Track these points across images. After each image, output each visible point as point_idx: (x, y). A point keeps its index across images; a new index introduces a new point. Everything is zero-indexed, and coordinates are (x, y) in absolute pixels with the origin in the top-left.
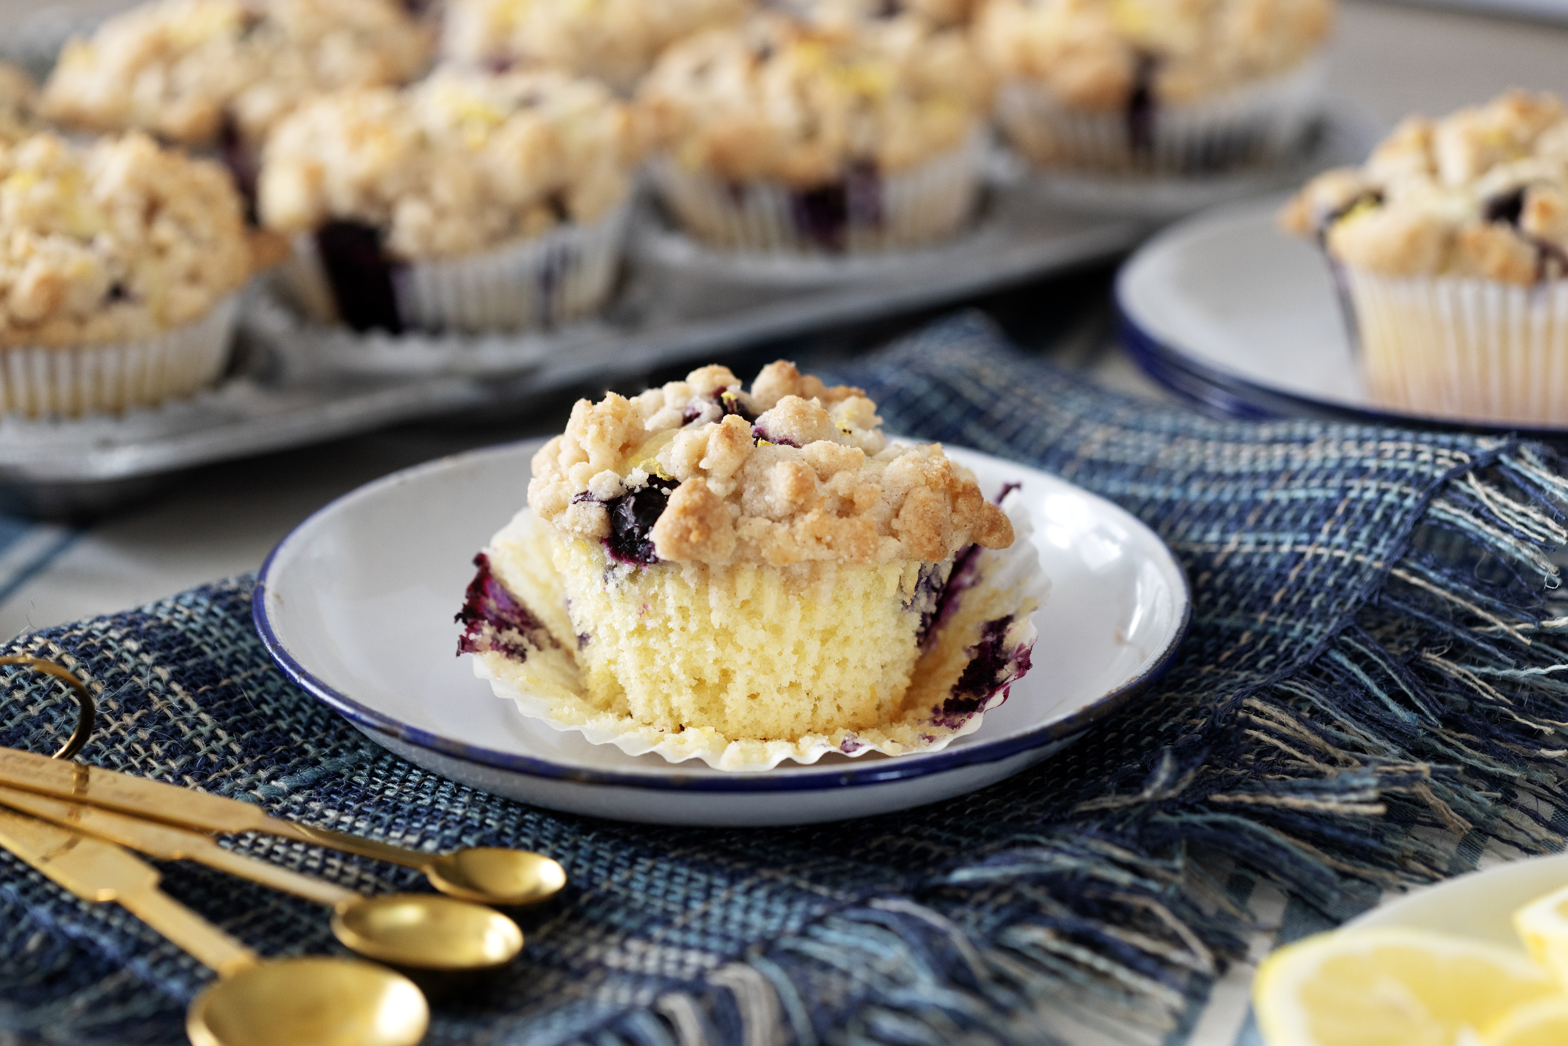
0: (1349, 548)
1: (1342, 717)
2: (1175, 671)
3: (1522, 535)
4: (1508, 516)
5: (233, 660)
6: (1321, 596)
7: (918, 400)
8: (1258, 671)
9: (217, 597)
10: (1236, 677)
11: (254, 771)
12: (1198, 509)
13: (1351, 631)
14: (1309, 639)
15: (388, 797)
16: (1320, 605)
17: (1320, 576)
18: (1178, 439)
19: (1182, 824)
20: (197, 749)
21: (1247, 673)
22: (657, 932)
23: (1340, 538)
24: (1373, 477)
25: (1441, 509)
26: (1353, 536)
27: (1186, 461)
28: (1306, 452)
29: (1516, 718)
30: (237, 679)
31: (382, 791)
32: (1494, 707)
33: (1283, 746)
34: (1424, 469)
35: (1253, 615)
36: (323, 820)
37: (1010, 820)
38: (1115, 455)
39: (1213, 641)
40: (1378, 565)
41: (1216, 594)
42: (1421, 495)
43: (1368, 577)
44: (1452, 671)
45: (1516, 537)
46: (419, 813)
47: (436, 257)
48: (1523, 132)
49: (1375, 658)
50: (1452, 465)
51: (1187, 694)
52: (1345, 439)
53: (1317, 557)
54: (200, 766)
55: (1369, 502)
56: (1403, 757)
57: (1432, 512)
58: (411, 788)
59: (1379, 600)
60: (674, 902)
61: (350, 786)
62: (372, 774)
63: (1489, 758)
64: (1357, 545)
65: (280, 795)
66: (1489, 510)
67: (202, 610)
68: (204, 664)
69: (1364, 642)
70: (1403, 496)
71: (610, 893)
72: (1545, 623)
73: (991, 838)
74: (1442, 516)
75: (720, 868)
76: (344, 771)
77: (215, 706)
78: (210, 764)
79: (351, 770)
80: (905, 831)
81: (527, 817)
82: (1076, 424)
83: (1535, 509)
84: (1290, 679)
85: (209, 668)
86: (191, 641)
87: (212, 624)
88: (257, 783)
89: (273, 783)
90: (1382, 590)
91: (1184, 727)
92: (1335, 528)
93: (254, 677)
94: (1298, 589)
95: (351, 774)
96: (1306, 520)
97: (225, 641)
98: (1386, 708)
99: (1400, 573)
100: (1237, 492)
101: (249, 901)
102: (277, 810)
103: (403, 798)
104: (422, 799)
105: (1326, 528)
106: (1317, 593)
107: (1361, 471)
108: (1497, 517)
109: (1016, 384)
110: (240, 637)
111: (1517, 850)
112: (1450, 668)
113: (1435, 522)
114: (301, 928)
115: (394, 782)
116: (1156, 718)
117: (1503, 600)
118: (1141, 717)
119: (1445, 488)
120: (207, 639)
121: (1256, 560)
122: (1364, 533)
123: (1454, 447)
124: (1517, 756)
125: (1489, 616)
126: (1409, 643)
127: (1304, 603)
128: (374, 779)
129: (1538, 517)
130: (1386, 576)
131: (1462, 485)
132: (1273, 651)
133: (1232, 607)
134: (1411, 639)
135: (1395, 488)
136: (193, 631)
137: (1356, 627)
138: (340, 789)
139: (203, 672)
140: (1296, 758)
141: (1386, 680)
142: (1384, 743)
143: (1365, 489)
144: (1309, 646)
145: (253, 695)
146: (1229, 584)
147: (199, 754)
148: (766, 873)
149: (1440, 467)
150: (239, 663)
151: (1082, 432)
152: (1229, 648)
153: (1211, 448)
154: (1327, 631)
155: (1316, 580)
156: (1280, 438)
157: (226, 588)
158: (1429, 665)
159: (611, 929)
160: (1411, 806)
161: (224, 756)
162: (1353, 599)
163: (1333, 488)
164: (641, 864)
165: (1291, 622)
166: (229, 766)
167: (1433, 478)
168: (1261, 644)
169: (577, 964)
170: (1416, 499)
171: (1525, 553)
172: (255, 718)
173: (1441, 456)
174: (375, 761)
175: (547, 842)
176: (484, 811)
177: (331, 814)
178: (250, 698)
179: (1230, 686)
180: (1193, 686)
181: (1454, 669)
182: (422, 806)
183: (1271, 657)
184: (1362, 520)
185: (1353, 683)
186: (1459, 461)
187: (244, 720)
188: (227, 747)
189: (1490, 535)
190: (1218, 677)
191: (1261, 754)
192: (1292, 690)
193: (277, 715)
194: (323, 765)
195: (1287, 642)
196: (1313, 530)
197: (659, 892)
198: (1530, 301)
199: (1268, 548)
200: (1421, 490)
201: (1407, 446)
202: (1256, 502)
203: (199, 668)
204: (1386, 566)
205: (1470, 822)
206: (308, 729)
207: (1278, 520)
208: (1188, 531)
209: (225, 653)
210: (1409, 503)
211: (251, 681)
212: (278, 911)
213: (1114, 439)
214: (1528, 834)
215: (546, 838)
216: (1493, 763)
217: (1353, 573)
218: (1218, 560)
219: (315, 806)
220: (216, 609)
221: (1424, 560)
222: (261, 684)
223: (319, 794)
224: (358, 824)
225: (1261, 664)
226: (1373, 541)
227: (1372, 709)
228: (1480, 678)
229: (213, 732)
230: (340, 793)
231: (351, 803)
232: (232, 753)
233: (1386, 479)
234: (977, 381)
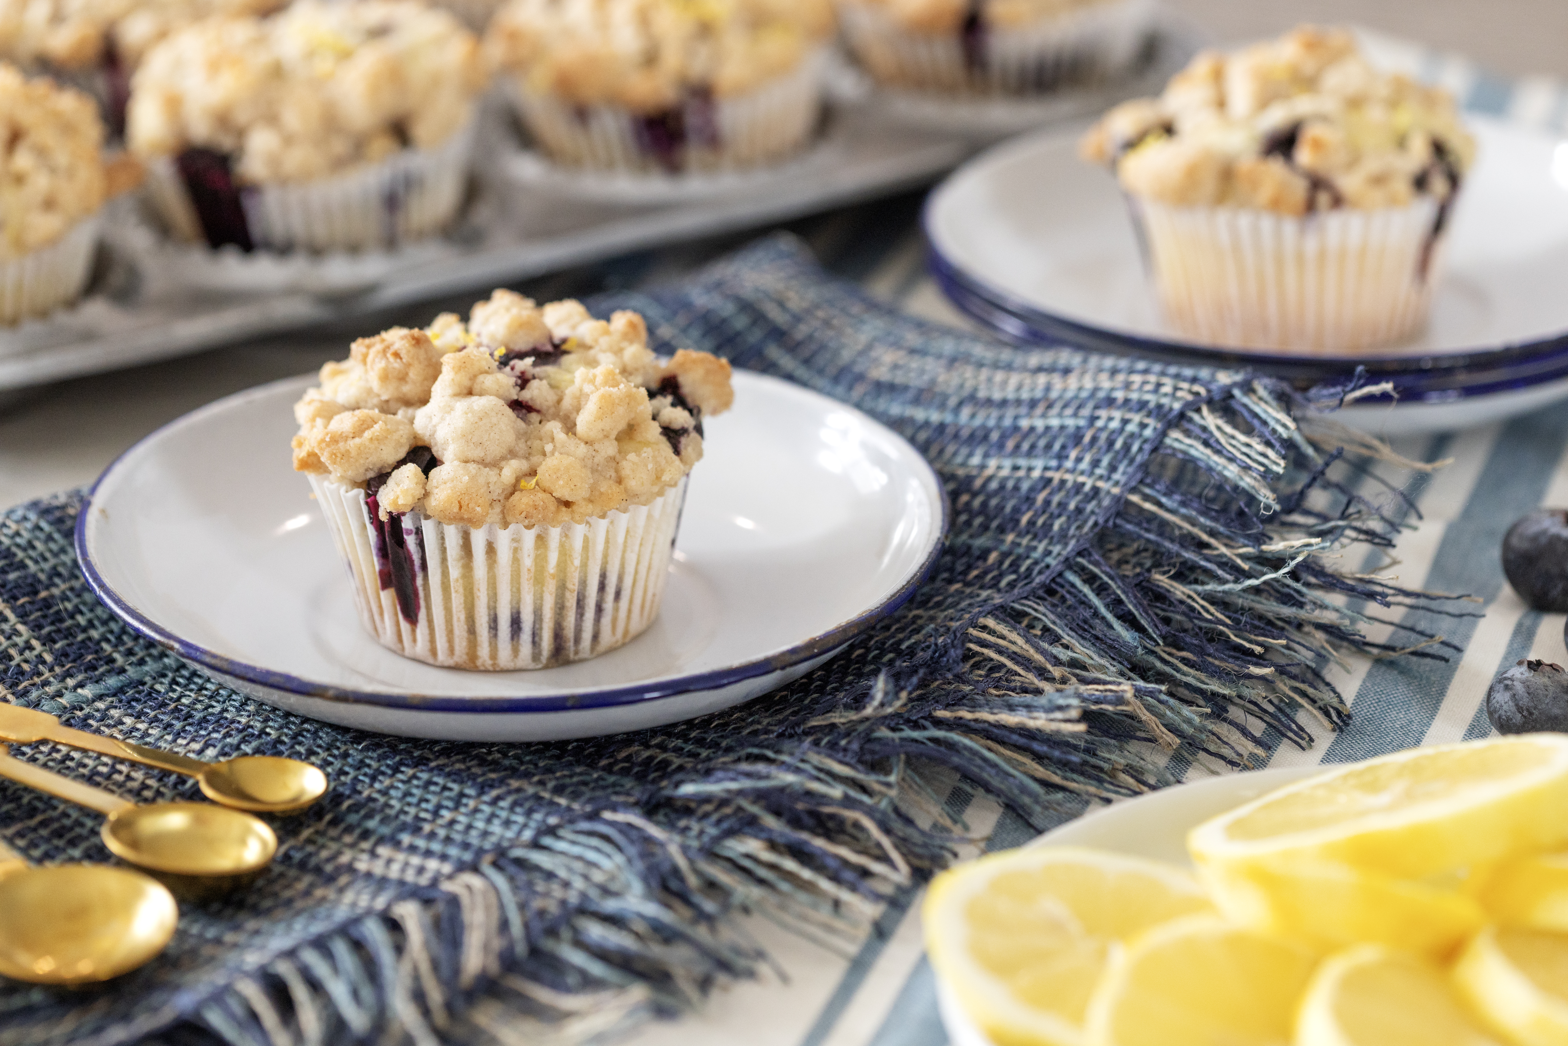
0: (1091, 474)
1: (1069, 635)
2: (926, 589)
3: (1244, 465)
4: (1234, 446)
5: (55, 573)
6: (1063, 519)
7: (724, 321)
8: (999, 591)
9: (45, 511)
10: (978, 595)
11: (63, 680)
12: (965, 433)
13: (1086, 553)
14: (1049, 560)
15: (184, 705)
16: (1061, 529)
17: (1064, 501)
18: (957, 364)
19: (902, 739)
20: (11, 658)
21: (989, 592)
22: (406, 839)
23: (1084, 465)
24: (1119, 408)
25: (1176, 439)
26: (1096, 463)
27: (961, 386)
28: (1065, 381)
29: (1232, 637)
30: (55, 591)
31: (179, 699)
32: (1213, 626)
33: (1009, 664)
34: (1165, 401)
35: (1002, 537)
36: (120, 727)
37: (749, 733)
38: (899, 378)
39: (964, 560)
40: (1116, 491)
41: (973, 515)
42: (1159, 426)
43: (1106, 502)
44: (1178, 593)
45: (1239, 466)
46: (208, 721)
47: (284, 182)
48: (1309, 66)
49: (1106, 579)
50: (1190, 398)
51: (932, 612)
52: (1100, 370)
53: (1063, 482)
54: (12, 675)
55: (1113, 432)
56: (1122, 674)
57: (1168, 441)
58: (206, 696)
59: (1115, 523)
60: (426, 810)
61: (151, 693)
62: (174, 682)
63: (1202, 676)
64: (1099, 471)
65: (84, 703)
66: (1217, 441)
67: (29, 525)
68: (26, 577)
69: (1096, 564)
70: (1143, 426)
71: (370, 799)
72: (1264, 547)
73: (728, 750)
74: (1177, 445)
75: (473, 778)
76: (147, 679)
77: (32, 617)
78: (22, 673)
79: (154, 678)
80: (653, 742)
81: (306, 726)
82: (869, 347)
83: (1258, 440)
84: (1026, 598)
85: (29, 581)
86: (15, 555)
87: (37, 538)
88: (64, 691)
89: (79, 691)
90: (1118, 514)
91: (923, 645)
92: (1080, 456)
93: (72, 589)
94: (1044, 512)
95: (153, 682)
96: (1057, 446)
97: (48, 555)
98: (1110, 627)
99: (1135, 498)
100: (1001, 418)
101: (39, 805)
102: (78, 717)
103: (196, 706)
104: (213, 707)
105: (1073, 454)
106: (1059, 516)
107: (1110, 402)
108: (1224, 447)
109: (817, 306)
110: (63, 550)
111: (1223, 763)
112: (1176, 588)
113: (1169, 451)
114: (84, 832)
115: (191, 690)
116: (901, 636)
117: (1227, 525)
118: (887, 634)
119: (1180, 420)
120: (32, 553)
121: (1010, 484)
122: (1105, 461)
123: (1194, 380)
124: (1228, 674)
125: (1213, 541)
126: (1141, 565)
127: (1048, 526)
128: (174, 687)
129: (1261, 448)
130: (1123, 501)
131: (1196, 417)
132: (1015, 572)
133: (985, 528)
134: (1145, 561)
135: (1136, 418)
136: (18, 546)
137: (1091, 550)
138: (140, 697)
139: (23, 585)
140: (1020, 675)
141: (1115, 600)
142: (1103, 662)
143: (1110, 419)
144: (1048, 566)
145: (69, 606)
146: (984, 504)
147: (13, 663)
148: (515, 784)
149: (1176, 399)
150: (59, 575)
151: (874, 354)
152: (977, 568)
153: (984, 373)
154: (1065, 553)
155: (1060, 504)
156: (1046, 366)
157: (56, 503)
158: (1158, 586)
159: (365, 835)
160: (1130, 721)
161: (36, 666)
162: (1090, 523)
163: (1083, 417)
164: (402, 772)
165: (1034, 543)
166: (40, 674)
167: (1171, 409)
168: (1007, 563)
169: (329, 868)
170: (1155, 429)
171: (1247, 482)
172: (68, 629)
173: (1181, 389)
174: (178, 670)
175: (319, 750)
176: (266, 720)
177: (129, 721)
178: (66, 609)
179: (970, 605)
180: (938, 604)
181: (1180, 590)
182: (212, 714)
183: (1013, 577)
184: (1105, 448)
185: (1082, 603)
186: (1197, 394)
187: (59, 631)
188: (39, 656)
189: (1217, 464)
190: (963, 596)
191: (992, 670)
192: (1026, 609)
193: (91, 624)
194: (129, 673)
195: (1028, 562)
196: (1061, 457)
197: (414, 800)
198: (1302, 231)
199: (1021, 473)
200: (1160, 421)
201: (1152, 378)
202: (1016, 428)
203: (20, 581)
204: (1122, 492)
205: (1178, 736)
206: (119, 638)
207: (1033, 447)
208: (955, 454)
209: (46, 566)
210: (1148, 433)
211: (69, 593)
212: (65, 815)
213: (901, 362)
214: (1233, 748)
215: (320, 746)
216: (1207, 681)
217: (1093, 498)
218: (978, 483)
219: (115, 713)
220: (43, 524)
221: (1158, 487)
222: (79, 596)
223: (120, 701)
224: (150, 731)
225: (1003, 583)
226: (1113, 468)
227: (1099, 628)
228: (1203, 599)
229: (27, 642)
230: (140, 700)
231: (149, 711)
232: (44, 662)
233: (1130, 410)
234: (781, 304)
